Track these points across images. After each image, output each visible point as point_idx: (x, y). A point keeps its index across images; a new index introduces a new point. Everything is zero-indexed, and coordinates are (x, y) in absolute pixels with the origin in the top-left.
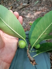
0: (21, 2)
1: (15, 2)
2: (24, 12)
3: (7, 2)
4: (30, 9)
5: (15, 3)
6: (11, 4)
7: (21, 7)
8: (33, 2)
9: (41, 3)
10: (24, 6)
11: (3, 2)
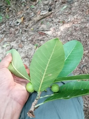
0: (38, 10)
1: (27, 9)
2: (43, 26)
3: (14, 10)
4: (52, 20)
5: (28, 11)
6: (21, 13)
7: (38, 17)
8: (58, 8)
10: (42, 15)
11: (8, 11)
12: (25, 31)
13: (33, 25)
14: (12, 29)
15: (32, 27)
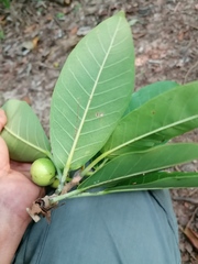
0: (74, 24)
1: (49, 22)
3: (18, 21)
5: (50, 26)
6: (34, 29)
7: (72, 41)
9: (144, 26)
10: (82, 35)
11: (4, 23)
12: (40, 68)
13: (59, 57)
14: (10, 63)
15: (56, 59)
